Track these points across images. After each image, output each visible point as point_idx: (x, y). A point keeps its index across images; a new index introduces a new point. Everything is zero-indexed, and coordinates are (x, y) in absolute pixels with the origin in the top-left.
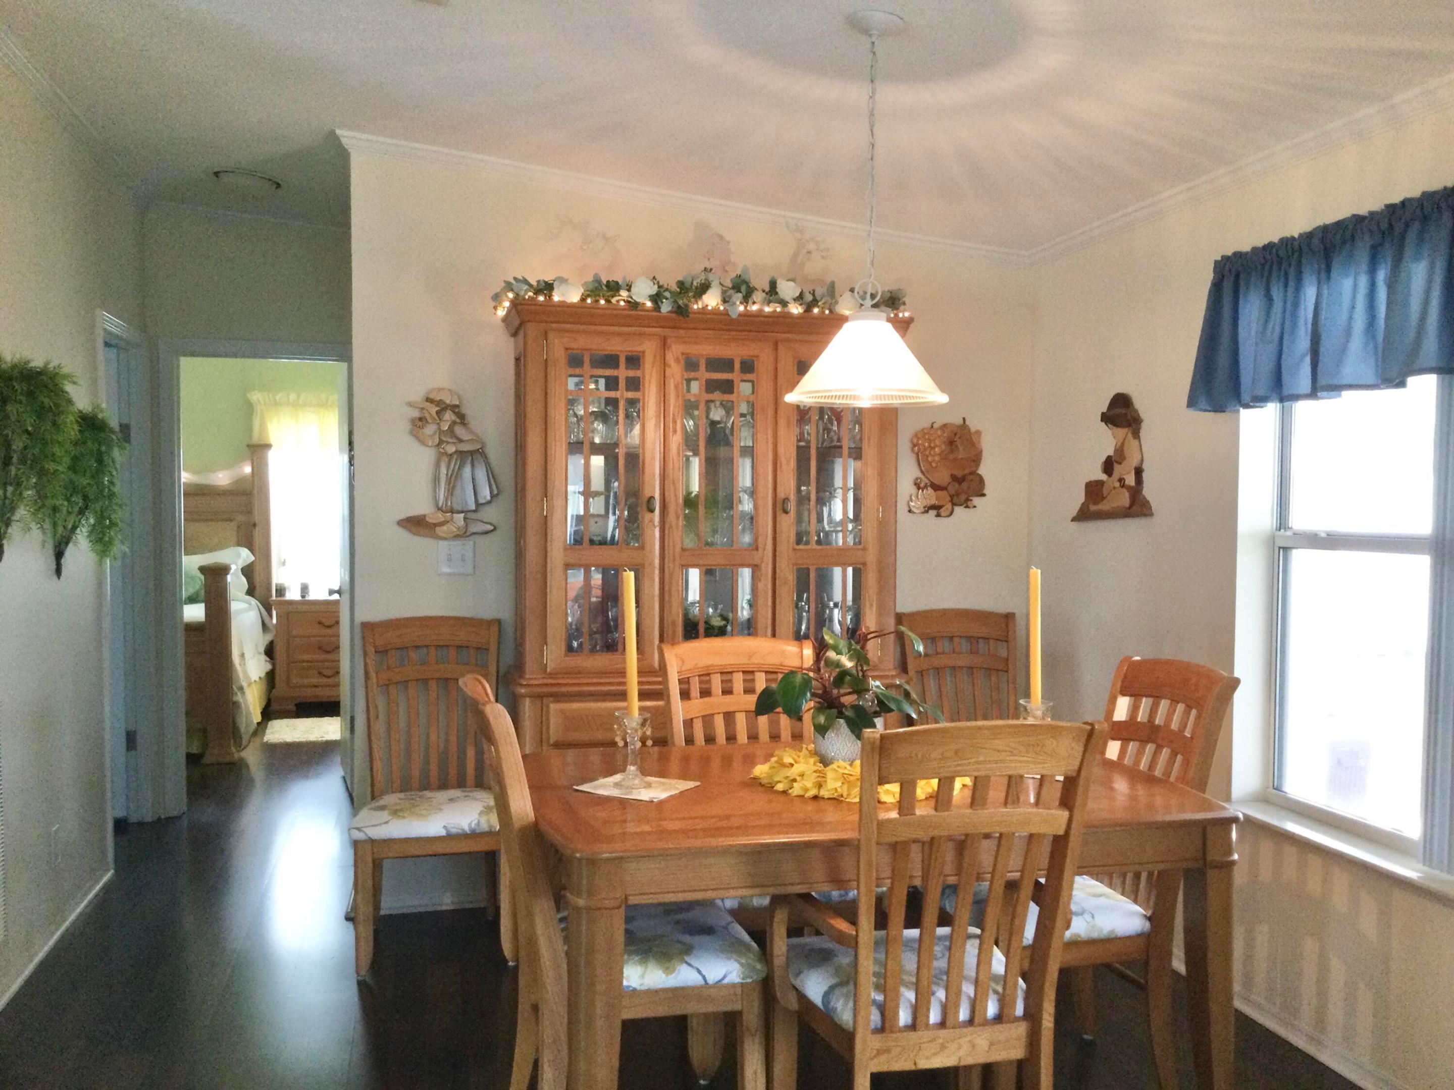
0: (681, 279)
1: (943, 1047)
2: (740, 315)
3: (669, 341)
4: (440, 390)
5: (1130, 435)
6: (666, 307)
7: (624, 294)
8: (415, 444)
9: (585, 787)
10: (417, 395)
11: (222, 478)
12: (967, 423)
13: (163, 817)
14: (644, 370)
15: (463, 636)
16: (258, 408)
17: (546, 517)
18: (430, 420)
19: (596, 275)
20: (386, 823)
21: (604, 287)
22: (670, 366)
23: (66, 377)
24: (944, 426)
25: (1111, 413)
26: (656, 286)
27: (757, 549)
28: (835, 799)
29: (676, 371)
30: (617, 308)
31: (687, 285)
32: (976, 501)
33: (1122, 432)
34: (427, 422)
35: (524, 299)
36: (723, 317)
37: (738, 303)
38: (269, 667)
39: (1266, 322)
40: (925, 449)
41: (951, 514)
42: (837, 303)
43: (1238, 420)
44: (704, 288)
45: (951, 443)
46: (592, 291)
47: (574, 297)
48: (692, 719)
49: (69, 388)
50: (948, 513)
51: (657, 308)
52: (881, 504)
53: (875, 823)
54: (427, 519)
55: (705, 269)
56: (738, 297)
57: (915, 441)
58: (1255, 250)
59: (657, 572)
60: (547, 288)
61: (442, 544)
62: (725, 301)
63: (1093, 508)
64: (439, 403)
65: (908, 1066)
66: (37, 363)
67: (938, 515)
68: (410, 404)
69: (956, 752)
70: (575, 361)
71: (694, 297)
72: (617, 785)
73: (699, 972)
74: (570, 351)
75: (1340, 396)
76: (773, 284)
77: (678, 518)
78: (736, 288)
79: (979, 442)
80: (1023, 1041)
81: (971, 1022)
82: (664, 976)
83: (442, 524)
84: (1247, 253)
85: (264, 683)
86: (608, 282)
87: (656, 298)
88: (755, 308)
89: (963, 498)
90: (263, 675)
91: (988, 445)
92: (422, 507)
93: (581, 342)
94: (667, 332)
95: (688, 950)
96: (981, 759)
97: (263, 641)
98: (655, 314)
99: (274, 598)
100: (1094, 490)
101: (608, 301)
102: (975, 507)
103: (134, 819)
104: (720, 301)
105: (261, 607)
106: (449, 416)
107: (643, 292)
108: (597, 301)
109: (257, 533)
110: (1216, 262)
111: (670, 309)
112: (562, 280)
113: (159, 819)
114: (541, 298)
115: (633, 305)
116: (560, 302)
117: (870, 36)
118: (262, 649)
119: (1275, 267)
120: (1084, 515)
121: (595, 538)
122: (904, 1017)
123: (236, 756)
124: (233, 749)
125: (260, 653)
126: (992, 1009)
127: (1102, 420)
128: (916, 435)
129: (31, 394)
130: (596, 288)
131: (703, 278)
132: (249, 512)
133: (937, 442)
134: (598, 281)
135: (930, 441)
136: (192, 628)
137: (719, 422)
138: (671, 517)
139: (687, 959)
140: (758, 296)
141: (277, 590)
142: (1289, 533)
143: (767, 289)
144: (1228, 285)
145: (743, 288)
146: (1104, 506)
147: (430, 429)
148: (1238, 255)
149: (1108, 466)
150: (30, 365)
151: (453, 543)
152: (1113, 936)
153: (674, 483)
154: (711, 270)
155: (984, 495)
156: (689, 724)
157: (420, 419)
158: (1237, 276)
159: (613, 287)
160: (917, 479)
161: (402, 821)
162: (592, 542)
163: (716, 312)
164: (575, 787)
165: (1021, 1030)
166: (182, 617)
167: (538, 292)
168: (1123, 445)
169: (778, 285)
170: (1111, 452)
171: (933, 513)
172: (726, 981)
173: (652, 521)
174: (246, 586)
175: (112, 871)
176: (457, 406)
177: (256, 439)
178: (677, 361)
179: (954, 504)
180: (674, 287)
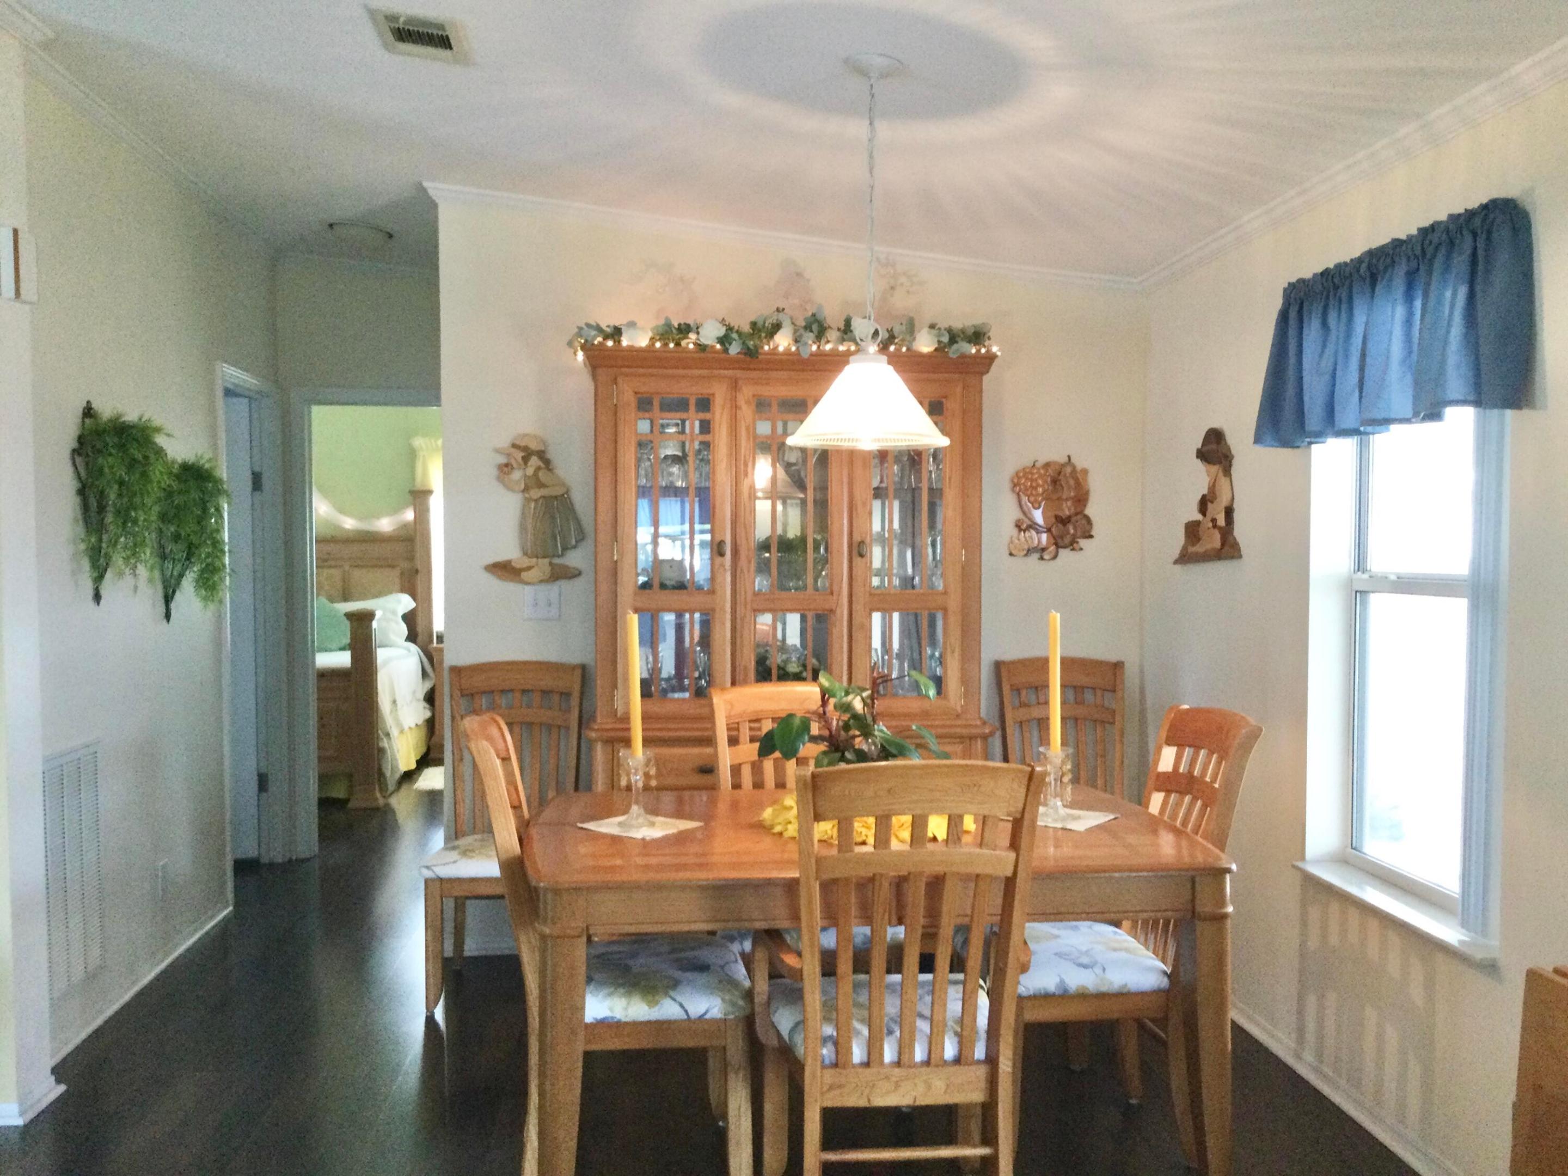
0: (753, 319)
1: (897, 1085)
2: (812, 355)
3: (740, 383)
4: (525, 435)
5: (1221, 474)
6: (734, 349)
7: (693, 336)
8: (502, 490)
9: (591, 826)
10: (504, 441)
11: (385, 525)
12: (1073, 460)
13: (294, 858)
14: (714, 414)
15: (547, 682)
16: (421, 454)
17: (616, 562)
18: (515, 465)
19: (667, 319)
20: (455, 862)
21: (674, 331)
22: (740, 408)
23: (158, 430)
24: (1047, 465)
25: (1205, 449)
26: (724, 329)
27: (832, 594)
28: (825, 841)
29: (746, 412)
30: (686, 350)
31: (760, 324)
32: (1083, 543)
33: (1215, 469)
34: (513, 468)
35: (593, 344)
36: (795, 358)
37: (810, 342)
38: (428, 714)
39: (1323, 352)
40: (1027, 490)
41: (1055, 557)
42: (914, 339)
43: (1310, 455)
44: (777, 327)
45: (1055, 482)
46: (662, 335)
47: (642, 341)
48: (740, 765)
49: (160, 440)
50: (1052, 555)
51: (726, 350)
52: (964, 547)
53: (813, 861)
54: (513, 564)
55: (778, 310)
56: (809, 337)
57: (1016, 481)
58: (1315, 275)
59: (728, 616)
60: (616, 333)
61: (528, 588)
62: (796, 341)
63: (1192, 549)
64: (525, 449)
65: (862, 1103)
66: (131, 416)
67: (1042, 558)
68: (497, 451)
69: (889, 791)
70: (644, 404)
71: (766, 337)
72: (620, 824)
73: (681, 1006)
74: (639, 396)
75: (1388, 430)
76: (848, 322)
77: (750, 562)
78: (808, 328)
79: (1086, 481)
80: (983, 1084)
81: (927, 1063)
82: (646, 1008)
83: (529, 568)
84: (1309, 280)
85: (423, 732)
86: (679, 325)
87: (725, 340)
88: (828, 347)
89: (1067, 540)
90: (420, 721)
91: (1096, 485)
92: (510, 551)
93: (649, 386)
94: (739, 373)
95: (675, 984)
96: (914, 797)
97: (422, 689)
98: (723, 356)
99: (435, 645)
100: (1192, 531)
101: (678, 344)
102: (1081, 549)
103: (265, 860)
104: (791, 342)
105: (422, 654)
106: (534, 461)
107: (710, 334)
108: (666, 345)
109: (420, 579)
110: (1285, 290)
111: (739, 350)
112: (632, 325)
113: (290, 861)
114: (610, 343)
115: (701, 347)
116: (628, 346)
117: (869, 78)
118: (421, 695)
119: (1331, 293)
120: (1185, 558)
121: (668, 583)
122: (858, 1053)
123: (381, 802)
124: (378, 795)
125: (418, 700)
126: (950, 1051)
127: (1197, 457)
128: (1017, 474)
129: (122, 447)
130: (666, 332)
131: (775, 318)
132: (411, 559)
133: (1040, 482)
134: (668, 325)
135: (1032, 480)
136: (327, 675)
137: (794, 464)
138: (743, 562)
139: (672, 993)
140: (833, 335)
141: (438, 637)
142: (1366, 576)
143: (843, 328)
144: (1293, 314)
145: (815, 327)
146: (1198, 549)
147: (517, 475)
148: (1301, 281)
149: (1204, 504)
150: (123, 419)
151: (536, 587)
152: (1125, 991)
153: (745, 527)
154: (783, 309)
155: (1091, 537)
156: (736, 770)
157: (507, 465)
158: (1302, 304)
159: (685, 330)
160: (1019, 520)
161: (469, 861)
162: (663, 586)
163: (787, 352)
164: (580, 825)
165: (981, 1072)
166: (314, 662)
167: (606, 337)
168: (1214, 485)
169: (852, 323)
170: (1205, 491)
171: (1036, 556)
172: (707, 1017)
173: (722, 565)
174: (406, 633)
175: (231, 908)
176: (543, 452)
177: (419, 485)
178: (748, 402)
179: (1058, 546)
180: (746, 328)
